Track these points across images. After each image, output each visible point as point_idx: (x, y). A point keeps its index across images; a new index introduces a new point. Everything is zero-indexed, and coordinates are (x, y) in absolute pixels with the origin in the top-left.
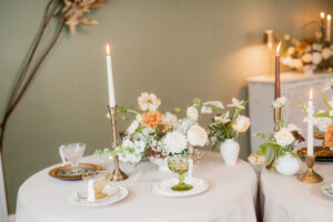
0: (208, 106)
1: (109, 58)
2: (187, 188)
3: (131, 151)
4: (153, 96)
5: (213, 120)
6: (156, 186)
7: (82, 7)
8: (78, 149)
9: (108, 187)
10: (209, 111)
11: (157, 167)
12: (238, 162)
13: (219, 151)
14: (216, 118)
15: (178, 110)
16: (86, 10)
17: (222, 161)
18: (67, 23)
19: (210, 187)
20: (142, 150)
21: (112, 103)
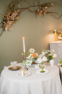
0: (47, 51)
1: (24, 40)
2: (44, 72)
3: (29, 63)
4: (33, 49)
5: (48, 55)
6: (36, 71)
7: (9, 25)
8: (15, 62)
9: (25, 72)
10: (47, 53)
11: (34, 67)
12: (54, 65)
13: (49, 62)
14: (49, 54)
15: (38, 52)
16: (10, 25)
17: (50, 65)
18: (5, 29)
19: (50, 72)
20: (32, 63)
21: (24, 51)
